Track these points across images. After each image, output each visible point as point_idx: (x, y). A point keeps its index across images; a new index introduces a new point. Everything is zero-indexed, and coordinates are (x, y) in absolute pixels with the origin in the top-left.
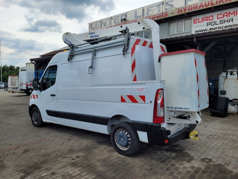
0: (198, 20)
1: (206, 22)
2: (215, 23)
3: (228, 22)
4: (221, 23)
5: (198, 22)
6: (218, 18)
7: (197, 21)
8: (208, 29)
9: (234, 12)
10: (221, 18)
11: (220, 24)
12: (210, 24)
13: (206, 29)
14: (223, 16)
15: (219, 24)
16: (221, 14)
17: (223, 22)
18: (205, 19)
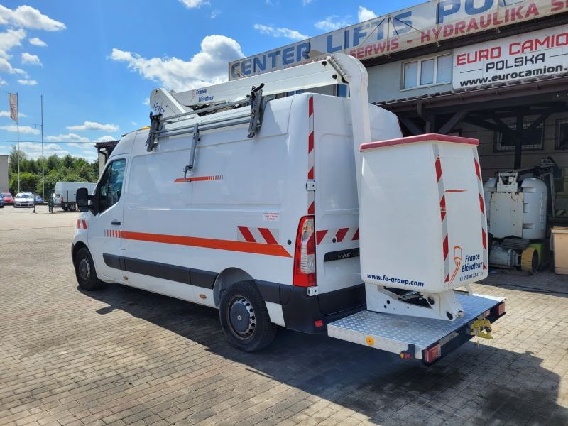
0: (466, 57)
1: (484, 62)
2: (505, 65)
3: (533, 63)
4: (517, 64)
5: (466, 61)
6: (511, 53)
7: (464, 59)
8: (490, 78)
9: (547, 39)
10: (519, 52)
11: (516, 66)
12: (493, 67)
13: (484, 79)
14: (523, 48)
15: (512, 67)
16: (519, 44)
17: (522, 62)
18: (482, 54)
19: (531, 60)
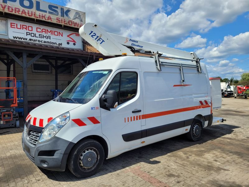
0: (16, 25)
1: (25, 31)
2: (35, 36)
5: (15, 27)
6: (37, 31)
8: (28, 39)
9: (51, 31)
10: (40, 32)
11: (39, 37)
12: (29, 35)
13: (25, 38)
14: (42, 31)
16: (40, 29)
17: (42, 36)
18: (24, 27)
19: (45, 37)
